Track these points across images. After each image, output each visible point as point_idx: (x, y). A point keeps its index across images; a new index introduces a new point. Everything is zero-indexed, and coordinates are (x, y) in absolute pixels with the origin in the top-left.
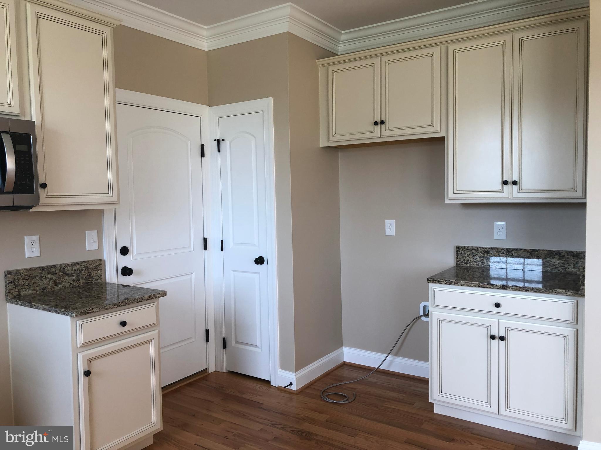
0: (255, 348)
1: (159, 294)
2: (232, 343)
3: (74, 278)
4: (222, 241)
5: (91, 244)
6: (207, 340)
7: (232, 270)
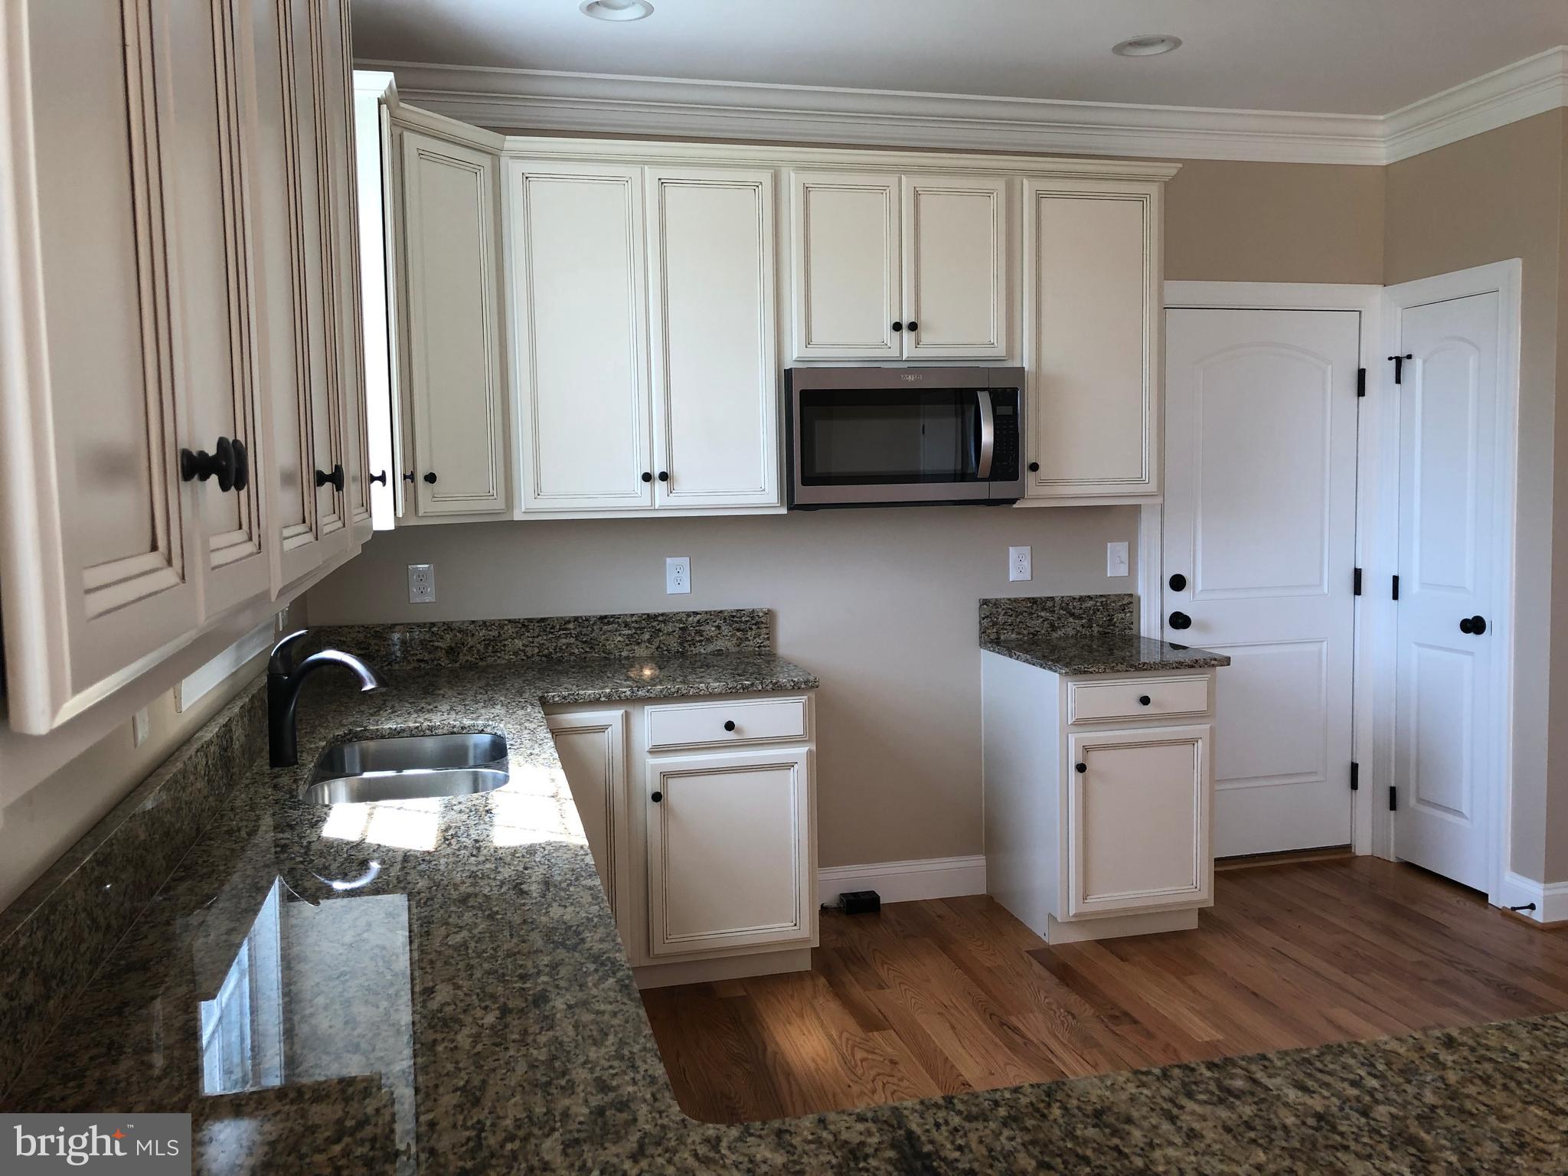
0: (1458, 818)
1: (1215, 660)
2: (1409, 799)
3: (1084, 621)
4: (1396, 579)
5: (1115, 566)
6: (1354, 785)
7: (1415, 643)
